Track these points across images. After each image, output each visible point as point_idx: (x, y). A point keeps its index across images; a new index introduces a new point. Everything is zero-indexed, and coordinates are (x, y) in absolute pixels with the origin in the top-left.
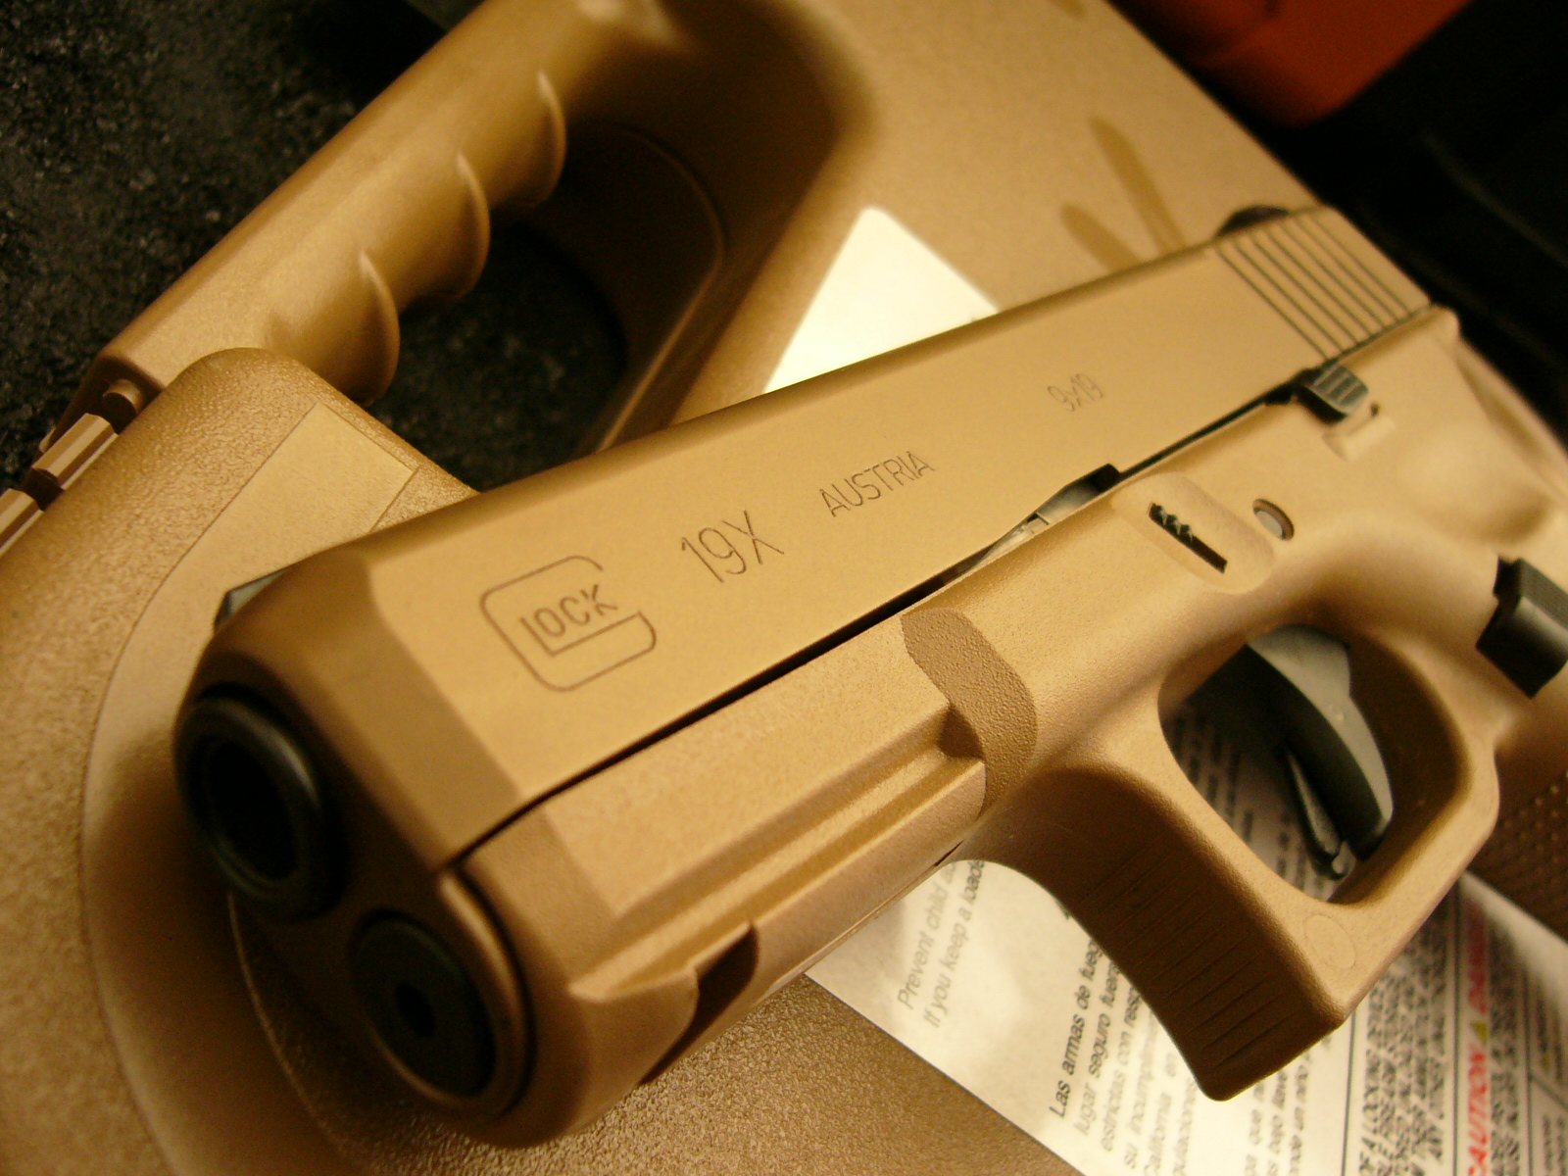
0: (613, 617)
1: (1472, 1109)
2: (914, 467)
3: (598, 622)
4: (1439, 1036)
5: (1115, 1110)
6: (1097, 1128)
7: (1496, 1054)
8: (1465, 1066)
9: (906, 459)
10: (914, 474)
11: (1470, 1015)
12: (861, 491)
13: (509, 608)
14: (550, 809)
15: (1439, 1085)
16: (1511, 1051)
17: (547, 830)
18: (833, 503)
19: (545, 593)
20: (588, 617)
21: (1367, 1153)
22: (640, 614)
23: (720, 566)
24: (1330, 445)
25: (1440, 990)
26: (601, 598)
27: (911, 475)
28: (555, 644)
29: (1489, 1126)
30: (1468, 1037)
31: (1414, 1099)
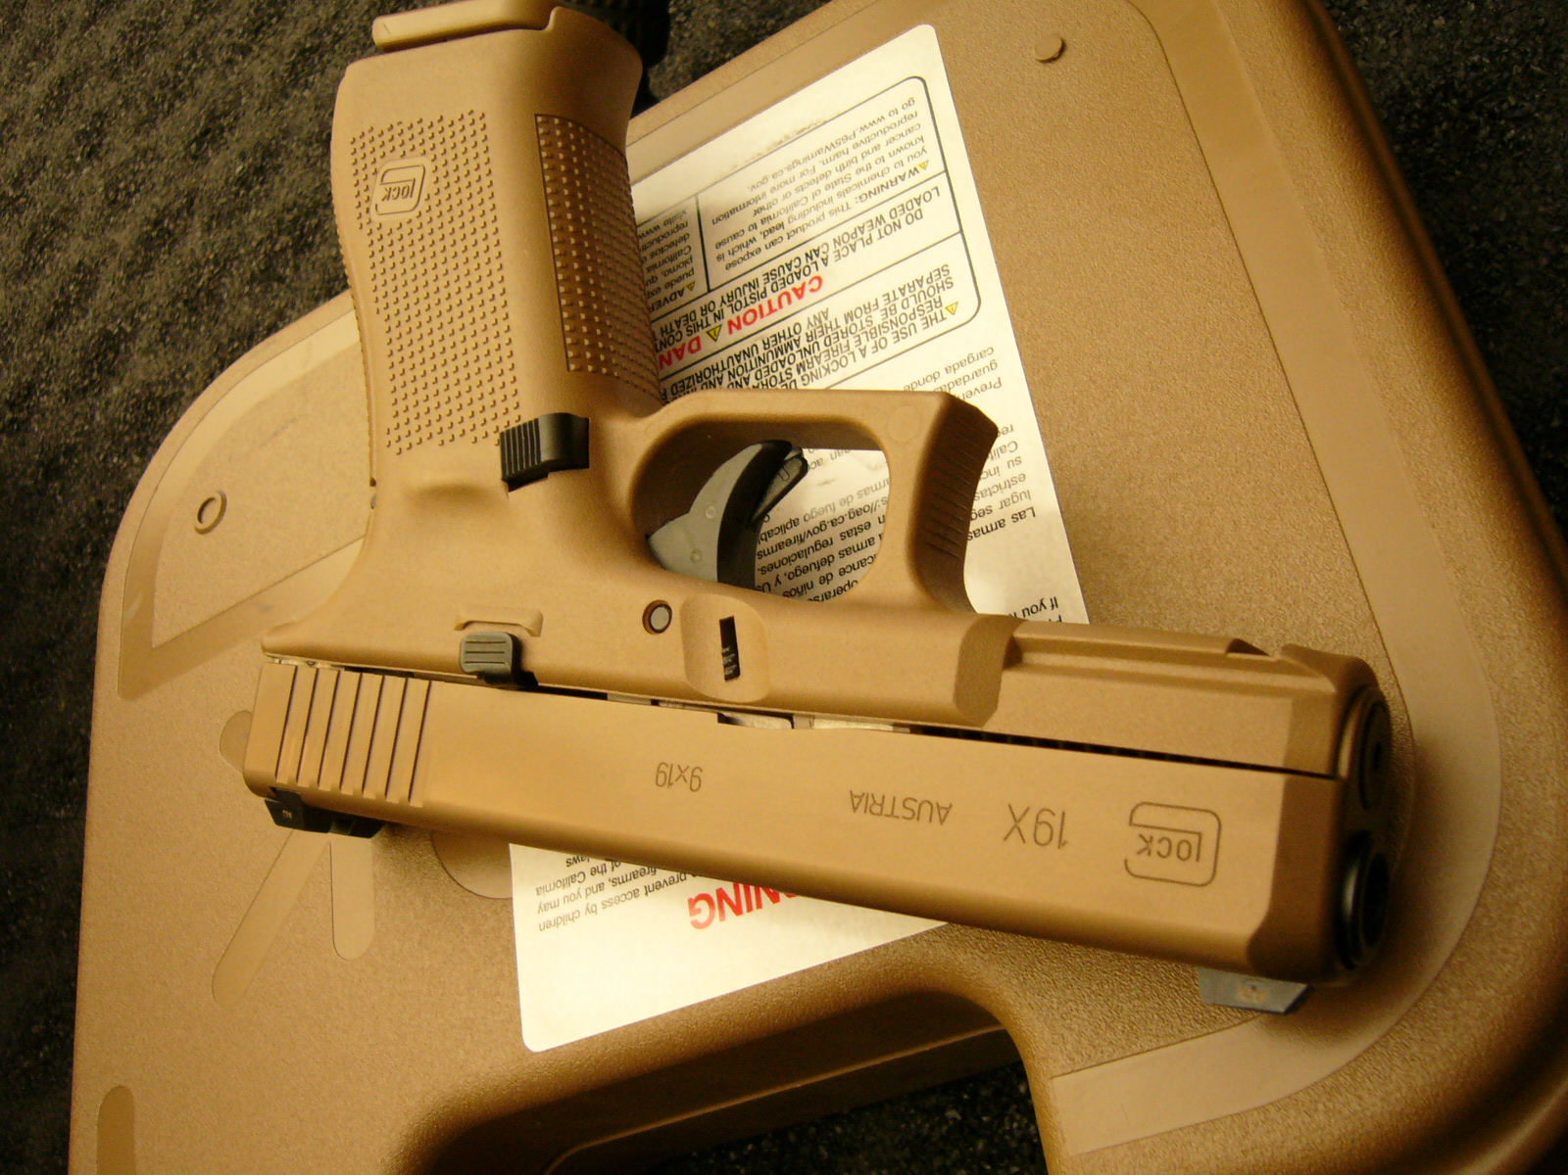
0: (1147, 833)
1: (772, 311)
2: (860, 801)
3: (1157, 835)
4: (747, 354)
5: (999, 487)
6: (1019, 488)
7: (718, 317)
8: (746, 330)
9: (861, 808)
10: (867, 798)
11: (708, 345)
12: (916, 809)
13: (1198, 872)
14: (1279, 764)
15: (777, 337)
16: (705, 310)
17: (1289, 753)
18: (942, 813)
19: (1171, 867)
20: (1160, 841)
21: (869, 351)
22: (1131, 823)
23: (1056, 822)
24: (540, 629)
25: (712, 370)
26: (1143, 844)
27: (870, 798)
28: (1194, 839)
29: (773, 297)
30: (725, 338)
31: (804, 344)
